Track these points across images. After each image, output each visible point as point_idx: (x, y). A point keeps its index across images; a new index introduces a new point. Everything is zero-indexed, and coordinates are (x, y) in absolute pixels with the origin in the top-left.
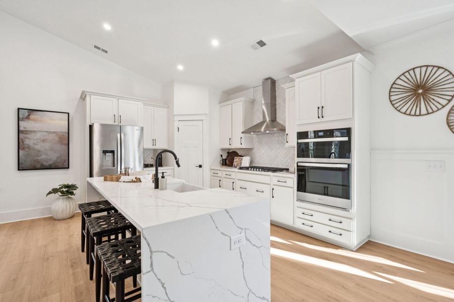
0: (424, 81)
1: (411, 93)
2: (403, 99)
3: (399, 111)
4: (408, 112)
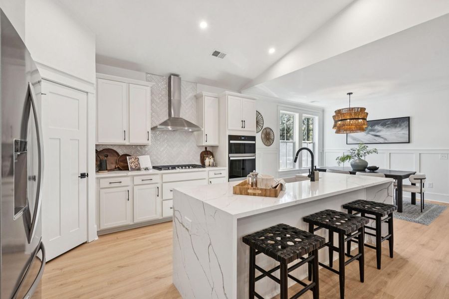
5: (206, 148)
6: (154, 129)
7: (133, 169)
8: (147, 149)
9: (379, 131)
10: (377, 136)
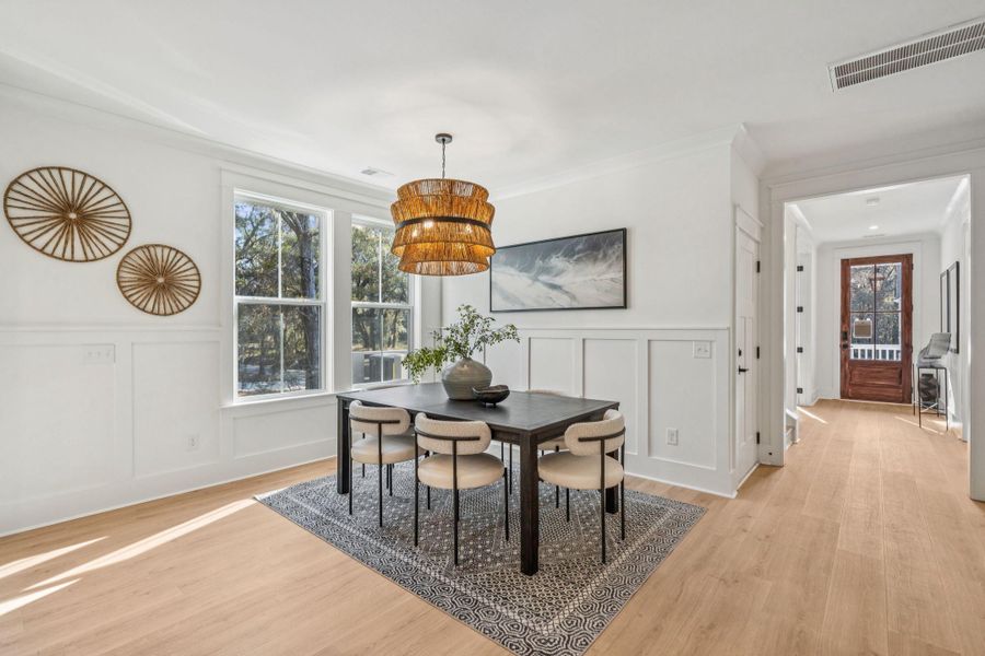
0: (81, 198)
1: (56, 214)
2: (39, 220)
3: (28, 243)
4: (49, 250)
9: (561, 272)
10: (554, 287)
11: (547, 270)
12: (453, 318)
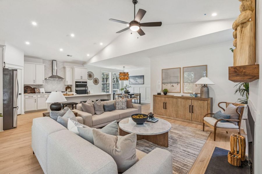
5: (68, 86)
6: (46, 79)
7: (37, 93)
8: (43, 86)
9: (137, 80)
10: (136, 81)
11: (136, 79)
12: (125, 85)
